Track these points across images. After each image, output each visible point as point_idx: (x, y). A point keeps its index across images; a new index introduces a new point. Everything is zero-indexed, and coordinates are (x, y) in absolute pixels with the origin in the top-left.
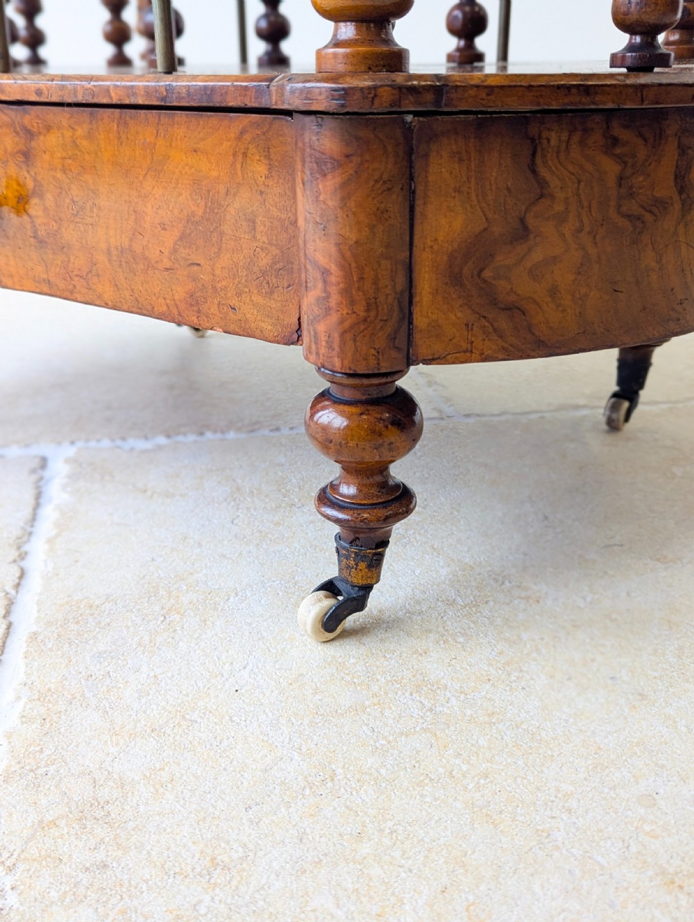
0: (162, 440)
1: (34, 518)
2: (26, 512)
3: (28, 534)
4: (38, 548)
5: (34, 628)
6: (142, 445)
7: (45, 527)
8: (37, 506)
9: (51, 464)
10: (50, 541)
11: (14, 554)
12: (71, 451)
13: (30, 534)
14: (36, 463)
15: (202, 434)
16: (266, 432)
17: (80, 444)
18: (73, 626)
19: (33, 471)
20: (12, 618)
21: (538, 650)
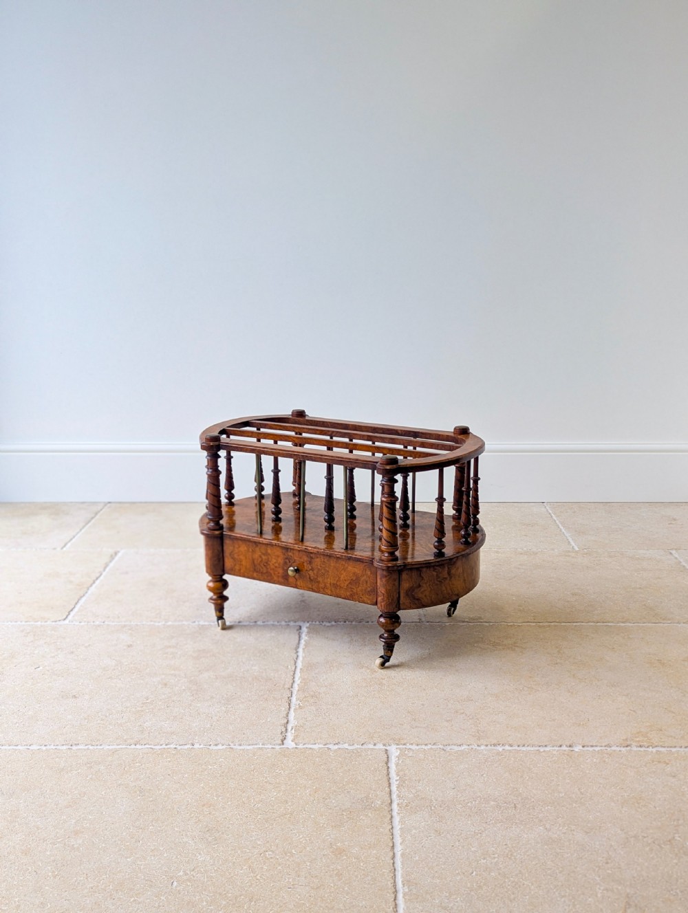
0: (333, 623)
1: (299, 643)
2: (297, 641)
3: (298, 647)
4: (300, 650)
5: (301, 667)
6: (328, 624)
7: (302, 646)
8: (299, 640)
9: (302, 628)
10: (303, 649)
11: (295, 652)
12: (308, 625)
14: (298, 627)
15: (345, 622)
16: (364, 623)
17: (310, 622)
18: (309, 668)
19: (298, 630)
20: (296, 665)
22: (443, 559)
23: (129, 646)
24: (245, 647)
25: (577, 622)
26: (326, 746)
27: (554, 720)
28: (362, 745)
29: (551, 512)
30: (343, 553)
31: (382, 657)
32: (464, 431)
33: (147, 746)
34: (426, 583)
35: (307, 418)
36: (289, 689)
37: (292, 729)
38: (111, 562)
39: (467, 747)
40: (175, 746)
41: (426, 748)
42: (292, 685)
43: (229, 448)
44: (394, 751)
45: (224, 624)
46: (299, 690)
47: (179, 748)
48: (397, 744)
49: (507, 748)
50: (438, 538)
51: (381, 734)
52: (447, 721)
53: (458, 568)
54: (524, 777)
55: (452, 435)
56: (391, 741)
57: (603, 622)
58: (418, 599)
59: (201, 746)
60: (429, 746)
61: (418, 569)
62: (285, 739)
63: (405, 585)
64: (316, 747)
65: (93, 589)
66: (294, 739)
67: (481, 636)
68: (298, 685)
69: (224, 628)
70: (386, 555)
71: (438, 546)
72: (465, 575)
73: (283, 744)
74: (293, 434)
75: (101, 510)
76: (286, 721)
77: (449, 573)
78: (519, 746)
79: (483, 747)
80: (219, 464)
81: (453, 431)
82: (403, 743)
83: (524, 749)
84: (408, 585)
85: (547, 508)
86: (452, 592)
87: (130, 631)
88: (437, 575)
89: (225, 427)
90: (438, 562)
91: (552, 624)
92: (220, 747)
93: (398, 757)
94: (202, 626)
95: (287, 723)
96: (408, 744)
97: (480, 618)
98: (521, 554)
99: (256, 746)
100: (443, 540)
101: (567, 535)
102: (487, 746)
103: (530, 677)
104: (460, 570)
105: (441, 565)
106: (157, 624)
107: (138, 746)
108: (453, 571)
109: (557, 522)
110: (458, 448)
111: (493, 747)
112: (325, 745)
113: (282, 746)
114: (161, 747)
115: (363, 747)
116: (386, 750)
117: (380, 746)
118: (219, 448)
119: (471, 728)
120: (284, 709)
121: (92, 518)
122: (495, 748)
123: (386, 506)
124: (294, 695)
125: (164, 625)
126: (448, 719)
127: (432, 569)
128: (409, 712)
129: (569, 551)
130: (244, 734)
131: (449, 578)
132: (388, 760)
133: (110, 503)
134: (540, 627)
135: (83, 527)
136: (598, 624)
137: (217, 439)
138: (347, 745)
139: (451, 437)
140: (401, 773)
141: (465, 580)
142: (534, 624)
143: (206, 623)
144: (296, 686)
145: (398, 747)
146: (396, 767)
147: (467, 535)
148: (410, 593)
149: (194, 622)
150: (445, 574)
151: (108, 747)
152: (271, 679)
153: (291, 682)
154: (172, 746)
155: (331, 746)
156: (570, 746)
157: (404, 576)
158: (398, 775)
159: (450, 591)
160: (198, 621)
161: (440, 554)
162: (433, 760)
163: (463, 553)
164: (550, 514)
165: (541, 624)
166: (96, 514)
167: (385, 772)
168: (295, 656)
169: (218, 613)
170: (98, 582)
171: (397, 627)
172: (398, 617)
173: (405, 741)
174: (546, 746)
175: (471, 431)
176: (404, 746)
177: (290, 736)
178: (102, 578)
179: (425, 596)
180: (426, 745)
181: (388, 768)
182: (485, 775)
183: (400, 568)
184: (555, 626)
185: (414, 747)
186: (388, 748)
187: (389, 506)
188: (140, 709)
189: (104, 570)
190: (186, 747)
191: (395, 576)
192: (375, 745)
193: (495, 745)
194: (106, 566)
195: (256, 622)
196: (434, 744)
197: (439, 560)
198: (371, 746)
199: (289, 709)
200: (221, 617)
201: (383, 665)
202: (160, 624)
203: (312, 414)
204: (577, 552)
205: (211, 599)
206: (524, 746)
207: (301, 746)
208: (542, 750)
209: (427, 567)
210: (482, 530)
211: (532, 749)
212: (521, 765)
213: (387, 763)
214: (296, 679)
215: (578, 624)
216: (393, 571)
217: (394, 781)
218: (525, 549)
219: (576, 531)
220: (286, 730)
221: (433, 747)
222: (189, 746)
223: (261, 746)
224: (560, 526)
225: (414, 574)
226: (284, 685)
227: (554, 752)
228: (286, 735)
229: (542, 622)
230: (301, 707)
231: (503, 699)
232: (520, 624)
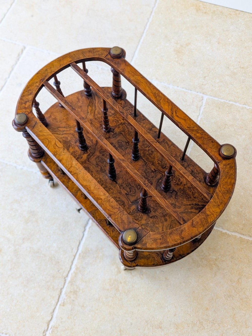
5: (80, 252)
10: (89, 228)
11: (83, 230)
18: (85, 255)
20: (79, 247)
24: (57, 215)
36: (65, 278)
37: (51, 328)
38: (16, 63)
42: (69, 273)
46: (70, 282)
68: (72, 274)
69: (53, 186)
76: (51, 318)
95: (51, 320)
103: (207, 309)
120: (54, 303)
124: (65, 287)
144: (70, 275)
152: (59, 263)
153: (69, 269)
165: (243, 237)
168: (82, 235)
194: (12, 69)
199: (57, 304)
214: (73, 267)
220: (48, 328)
226: (64, 272)
228: (45, 335)
229: (245, 235)
230: (64, 304)
231: (179, 332)
232: (230, 233)
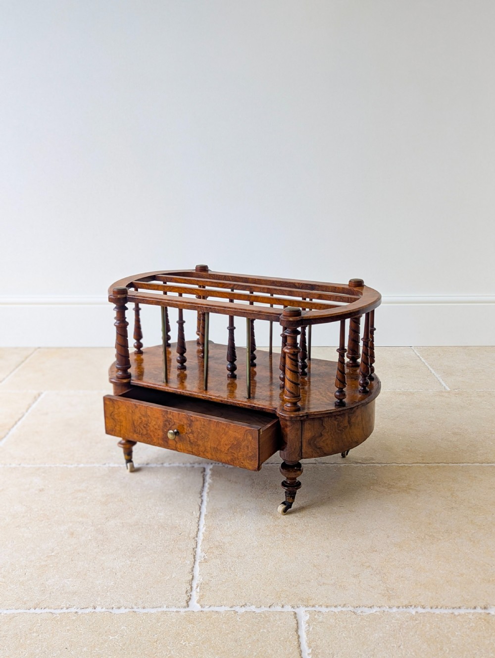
1: (203, 486)
2: (201, 485)
3: (202, 491)
4: (205, 494)
5: (206, 513)
6: (230, 467)
7: (206, 489)
8: (204, 483)
9: (206, 470)
10: (208, 493)
11: (200, 496)
12: (211, 467)
13: (203, 491)
14: (202, 470)
17: (214, 464)
18: (214, 514)
19: (202, 472)
20: (201, 511)
21: (311, 528)
22: (344, 408)
23: (41, 490)
24: (151, 491)
25: (463, 463)
26: (233, 609)
27: (462, 575)
28: (269, 607)
29: (419, 355)
30: (246, 402)
31: (284, 503)
32: (359, 284)
33: (47, 610)
34: (328, 432)
35: (209, 273)
36: (194, 538)
37: (197, 587)
38: (34, 402)
39: (378, 609)
40: (76, 610)
41: (336, 610)
42: (197, 533)
43: (137, 301)
44: (304, 615)
45: (132, 466)
46: (203, 540)
47: (80, 611)
48: (307, 607)
49: (420, 610)
50: (339, 388)
51: (288, 593)
52: (355, 576)
53: (357, 417)
54: (444, 649)
55: (348, 287)
56: (299, 602)
57: (488, 463)
58: (319, 448)
59: (104, 610)
60: (339, 609)
61: (320, 418)
62: (190, 599)
63: (308, 435)
64: (222, 609)
65: (14, 430)
66: (200, 600)
67: (376, 478)
68: (203, 533)
69: (134, 470)
70: (289, 405)
71: (339, 396)
72: (364, 422)
73: (188, 606)
74: (196, 287)
75: (31, 354)
76: (191, 577)
77: (349, 422)
78: (431, 608)
79: (395, 610)
80: (126, 316)
81: (348, 283)
82: (311, 604)
83: (437, 611)
84: (310, 434)
85: (415, 351)
86: (352, 440)
87: (43, 475)
88: (338, 424)
89: (133, 281)
90: (340, 411)
91: (440, 465)
92: (123, 610)
93: (308, 622)
94: (113, 468)
95: (193, 579)
96: (317, 606)
97: (372, 459)
98: (400, 394)
99: (160, 610)
100: (344, 389)
101: (437, 376)
102: (398, 607)
103: (430, 524)
104: (359, 418)
105: (341, 414)
106: (70, 466)
107: (38, 611)
108: (353, 420)
109: (426, 364)
110: (355, 300)
111: (405, 609)
112: (231, 607)
113: (187, 609)
114: (62, 611)
115: (272, 609)
116: (295, 613)
117: (288, 608)
118: (126, 300)
119: (380, 585)
120: (189, 562)
121: (23, 362)
122: (408, 610)
123: (289, 357)
124: (199, 546)
125: (77, 467)
126: (355, 574)
127: (333, 418)
128: (315, 566)
129: (442, 392)
130: (148, 593)
131: (349, 427)
132: (298, 627)
133: (39, 348)
134: (430, 468)
135: (14, 370)
136: (483, 465)
137: (124, 292)
138: (254, 607)
139: (347, 289)
140: (313, 644)
141: (363, 428)
142: (423, 465)
143: (116, 465)
144: (200, 534)
145: (307, 609)
146: (307, 636)
147: (365, 384)
148: (312, 442)
149: (105, 464)
150: (346, 423)
151: (5, 612)
152: (176, 527)
153: (197, 530)
154: (73, 610)
155: (237, 609)
156: (485, 608)
157: (307, 425)
158: (310, 647)
159: (350, 440)
160: (109, 463)
161: (341, 404)
162: (345, 627)
163: (363, 402)
164: (418, 356)
166: (26, 358)
167: (296, 643)
168: (200, 500)
169: (127, 457)
170: (19, 423)
171: (299, 475)
172: (299, 465)
173: (314, 602)
174: (460, 608)
175: (365, 284)
176: (313, 609)
177: (195, 595)
178: (24, 419)
179: (327, 445)
180: (336, 606)
181: (299, 637)
182: (402, 647)
183: (302, 419)
184: (444, 467)
185: (324, 610)
186: (297, 610)
187: (292, 357)
188: (43, 563)
189: (27, 411)
190: (87, 611)
191: (298, 426)
192: (283, 607)
193: (406, 607)
194: (30, 406)
195: (162, 464)
196: (344, 606)
197: (340, 409)
198: (279, 609)
199: (194, 562)
200: (129, 460)
201: (285, 511)
202: (72, 466)
203: (213, 269)
204: (449, 392)
205: (120, 443)
206: (437, 607)
207: (206, 609)
208: (456, 613)
209: (328, 417)
210: (377, 378)
211: (446, 611)
212: (438, 633)
213: (297, 631)
214: (201, 527)
215: (465, 464)
216: (296, 421)
217: (306, 654)
218: (403, 389)
219: (444, 372)
220: (191, 588)
221: (344, 609)
222: (90, 610)
223: (165, 609)
224: (430, 367)
225: (317, 423)
226: (189, 533)
227: (470, 616)
228: (191, 595)
229: (431, 463)
230: (206, 561)
231: (407, 549)
232: (410, 465)
